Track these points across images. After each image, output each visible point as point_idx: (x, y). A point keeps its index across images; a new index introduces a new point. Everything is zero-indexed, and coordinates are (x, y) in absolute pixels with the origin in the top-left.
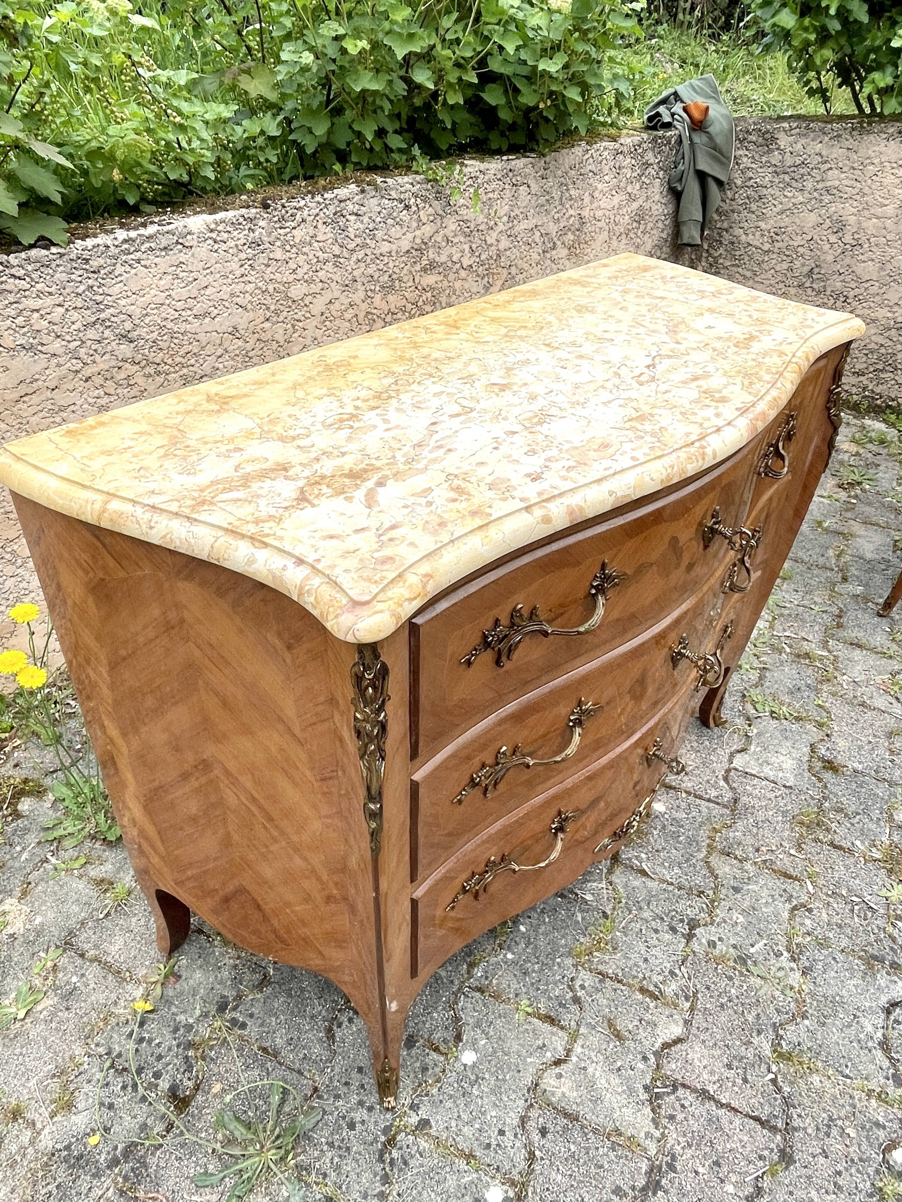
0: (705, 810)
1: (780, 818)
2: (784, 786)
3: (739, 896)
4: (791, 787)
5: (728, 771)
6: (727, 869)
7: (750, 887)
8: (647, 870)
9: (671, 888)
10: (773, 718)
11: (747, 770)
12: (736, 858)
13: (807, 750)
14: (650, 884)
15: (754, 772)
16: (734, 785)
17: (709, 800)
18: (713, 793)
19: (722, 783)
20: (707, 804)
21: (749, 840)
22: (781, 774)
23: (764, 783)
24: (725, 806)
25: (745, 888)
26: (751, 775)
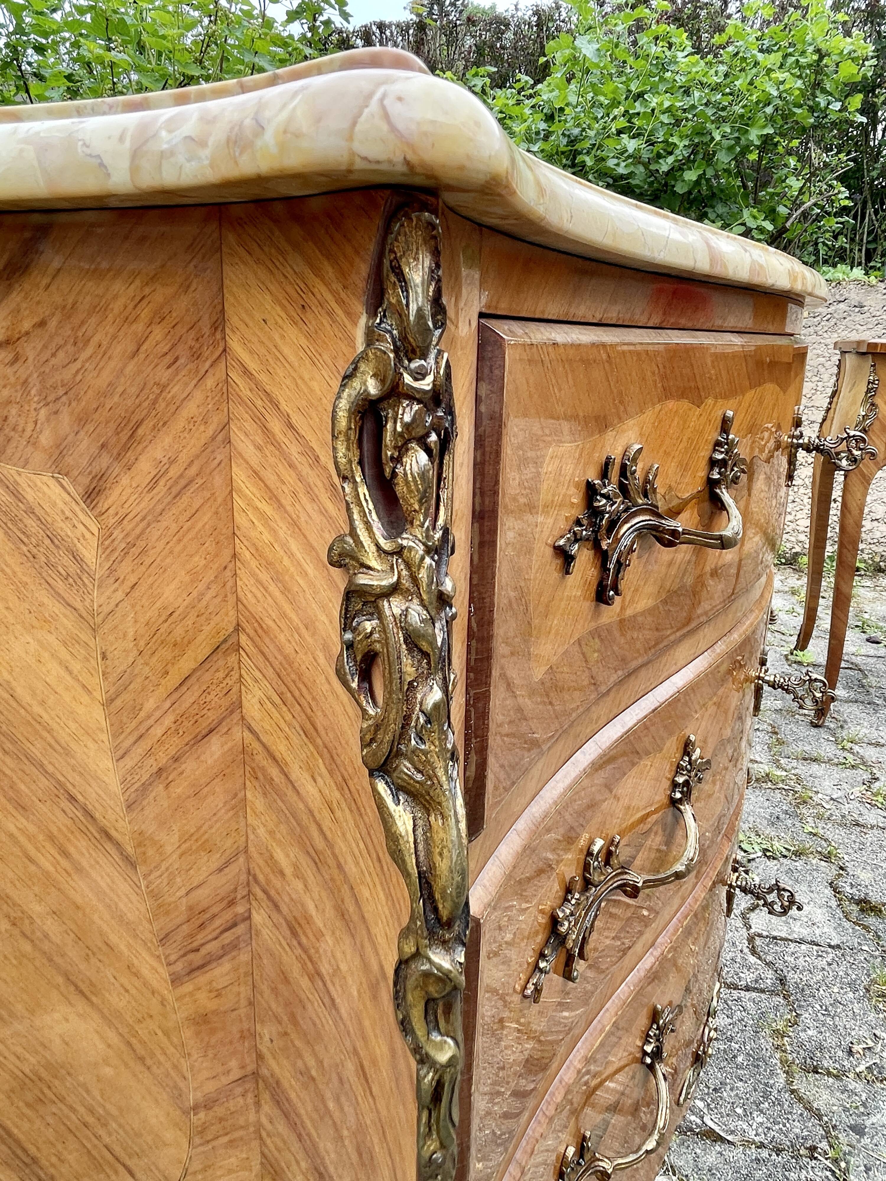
0: (750, 1005)
1: (851, 995)
2: (830, 946)
3: (866, 1140)
4: (838, 947)
5: (751, 939)
6: (825, 1095)
7: (873, 1119)
8: (717, 1129)
9: (765, 1154)
10: (768, 857)
11: (775, 934)
12: (829, 1074)
13: (829, 892)
14: (731, 1154)
15: (783, 935)
16: (769, 958)
17: (747, 989)
18: (748, 977)
19: (752, 959)
20: (748, 995)
21: (831, 1040)
22: (818, 932)
23: (803, 947)
24: (772, 993)
25: (868, 1123)
26: (782, 939)
